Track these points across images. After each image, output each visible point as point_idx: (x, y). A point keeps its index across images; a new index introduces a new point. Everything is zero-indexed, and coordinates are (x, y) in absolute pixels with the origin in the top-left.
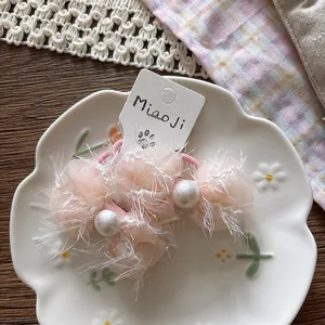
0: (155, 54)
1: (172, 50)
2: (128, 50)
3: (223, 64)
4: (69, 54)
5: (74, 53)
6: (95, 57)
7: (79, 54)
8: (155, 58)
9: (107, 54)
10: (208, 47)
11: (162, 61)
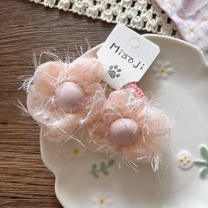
0: (145, 20)
1: (157, 18)
2: (127, 16)
3: (192, 30)
4: (86, 16)
5: (89, 15)
6: (104, 19)
7: (93, 17)
8: (145, 23)
9: (112, 18)
10: (182, 18)
11: (150, 25)
